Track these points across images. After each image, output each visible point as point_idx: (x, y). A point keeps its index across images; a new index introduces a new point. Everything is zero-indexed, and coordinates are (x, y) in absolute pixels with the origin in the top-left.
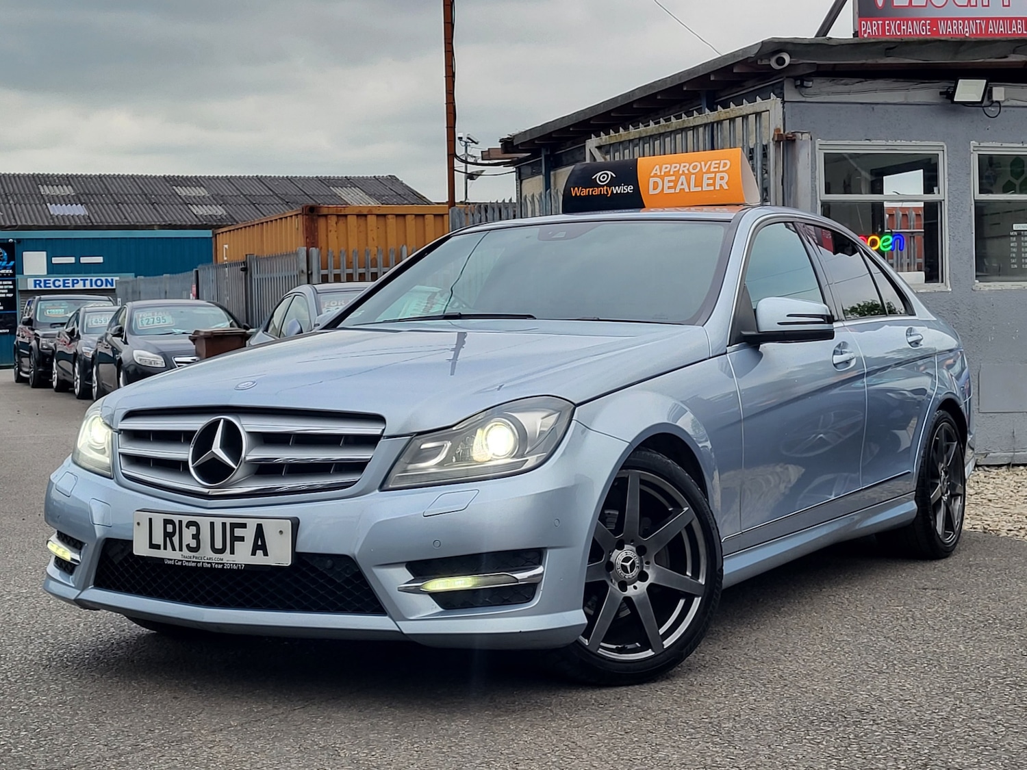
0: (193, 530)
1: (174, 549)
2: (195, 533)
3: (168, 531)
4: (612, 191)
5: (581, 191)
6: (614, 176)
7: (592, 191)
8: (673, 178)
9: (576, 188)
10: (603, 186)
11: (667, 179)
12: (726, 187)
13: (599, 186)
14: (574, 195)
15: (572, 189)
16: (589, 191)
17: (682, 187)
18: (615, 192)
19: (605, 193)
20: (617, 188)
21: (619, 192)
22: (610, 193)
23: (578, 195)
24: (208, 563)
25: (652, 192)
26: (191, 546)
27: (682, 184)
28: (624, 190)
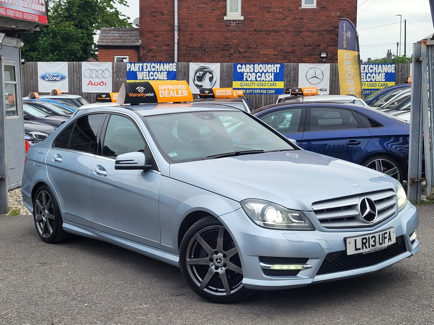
0: (374, 239)
1: (366, 248)
2: (374, 240)
3: (364, 242)
4: (146, 95)
5: (133, 95)
6: (145, 89)
7: (138, 95)
8: (168, 91)
9: (131, 94)
10: (142, 93)
11: (166, 91)
12: (187, 95)
13: (140, 93)
14: (130, 96)
15: (129, 94)
16: (136, 95)
17: (172, 95)
18: (147, 96)
19: (143, 96)
20: (147, 94)
21: (148, 96)
22: (145, 96)
23: (132, 96)
24: (378, 249)
25: (161, 96)
26: (373, 245)
27: (172, 94)
28: (150, 95)
